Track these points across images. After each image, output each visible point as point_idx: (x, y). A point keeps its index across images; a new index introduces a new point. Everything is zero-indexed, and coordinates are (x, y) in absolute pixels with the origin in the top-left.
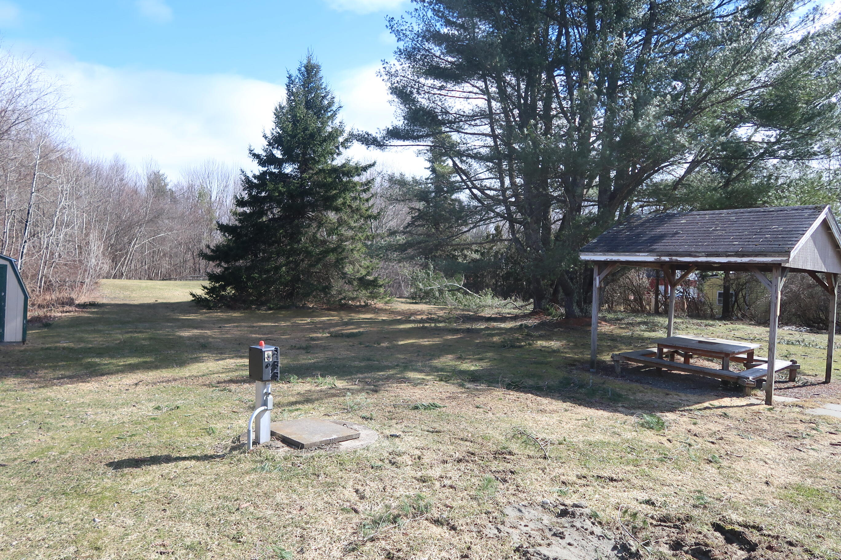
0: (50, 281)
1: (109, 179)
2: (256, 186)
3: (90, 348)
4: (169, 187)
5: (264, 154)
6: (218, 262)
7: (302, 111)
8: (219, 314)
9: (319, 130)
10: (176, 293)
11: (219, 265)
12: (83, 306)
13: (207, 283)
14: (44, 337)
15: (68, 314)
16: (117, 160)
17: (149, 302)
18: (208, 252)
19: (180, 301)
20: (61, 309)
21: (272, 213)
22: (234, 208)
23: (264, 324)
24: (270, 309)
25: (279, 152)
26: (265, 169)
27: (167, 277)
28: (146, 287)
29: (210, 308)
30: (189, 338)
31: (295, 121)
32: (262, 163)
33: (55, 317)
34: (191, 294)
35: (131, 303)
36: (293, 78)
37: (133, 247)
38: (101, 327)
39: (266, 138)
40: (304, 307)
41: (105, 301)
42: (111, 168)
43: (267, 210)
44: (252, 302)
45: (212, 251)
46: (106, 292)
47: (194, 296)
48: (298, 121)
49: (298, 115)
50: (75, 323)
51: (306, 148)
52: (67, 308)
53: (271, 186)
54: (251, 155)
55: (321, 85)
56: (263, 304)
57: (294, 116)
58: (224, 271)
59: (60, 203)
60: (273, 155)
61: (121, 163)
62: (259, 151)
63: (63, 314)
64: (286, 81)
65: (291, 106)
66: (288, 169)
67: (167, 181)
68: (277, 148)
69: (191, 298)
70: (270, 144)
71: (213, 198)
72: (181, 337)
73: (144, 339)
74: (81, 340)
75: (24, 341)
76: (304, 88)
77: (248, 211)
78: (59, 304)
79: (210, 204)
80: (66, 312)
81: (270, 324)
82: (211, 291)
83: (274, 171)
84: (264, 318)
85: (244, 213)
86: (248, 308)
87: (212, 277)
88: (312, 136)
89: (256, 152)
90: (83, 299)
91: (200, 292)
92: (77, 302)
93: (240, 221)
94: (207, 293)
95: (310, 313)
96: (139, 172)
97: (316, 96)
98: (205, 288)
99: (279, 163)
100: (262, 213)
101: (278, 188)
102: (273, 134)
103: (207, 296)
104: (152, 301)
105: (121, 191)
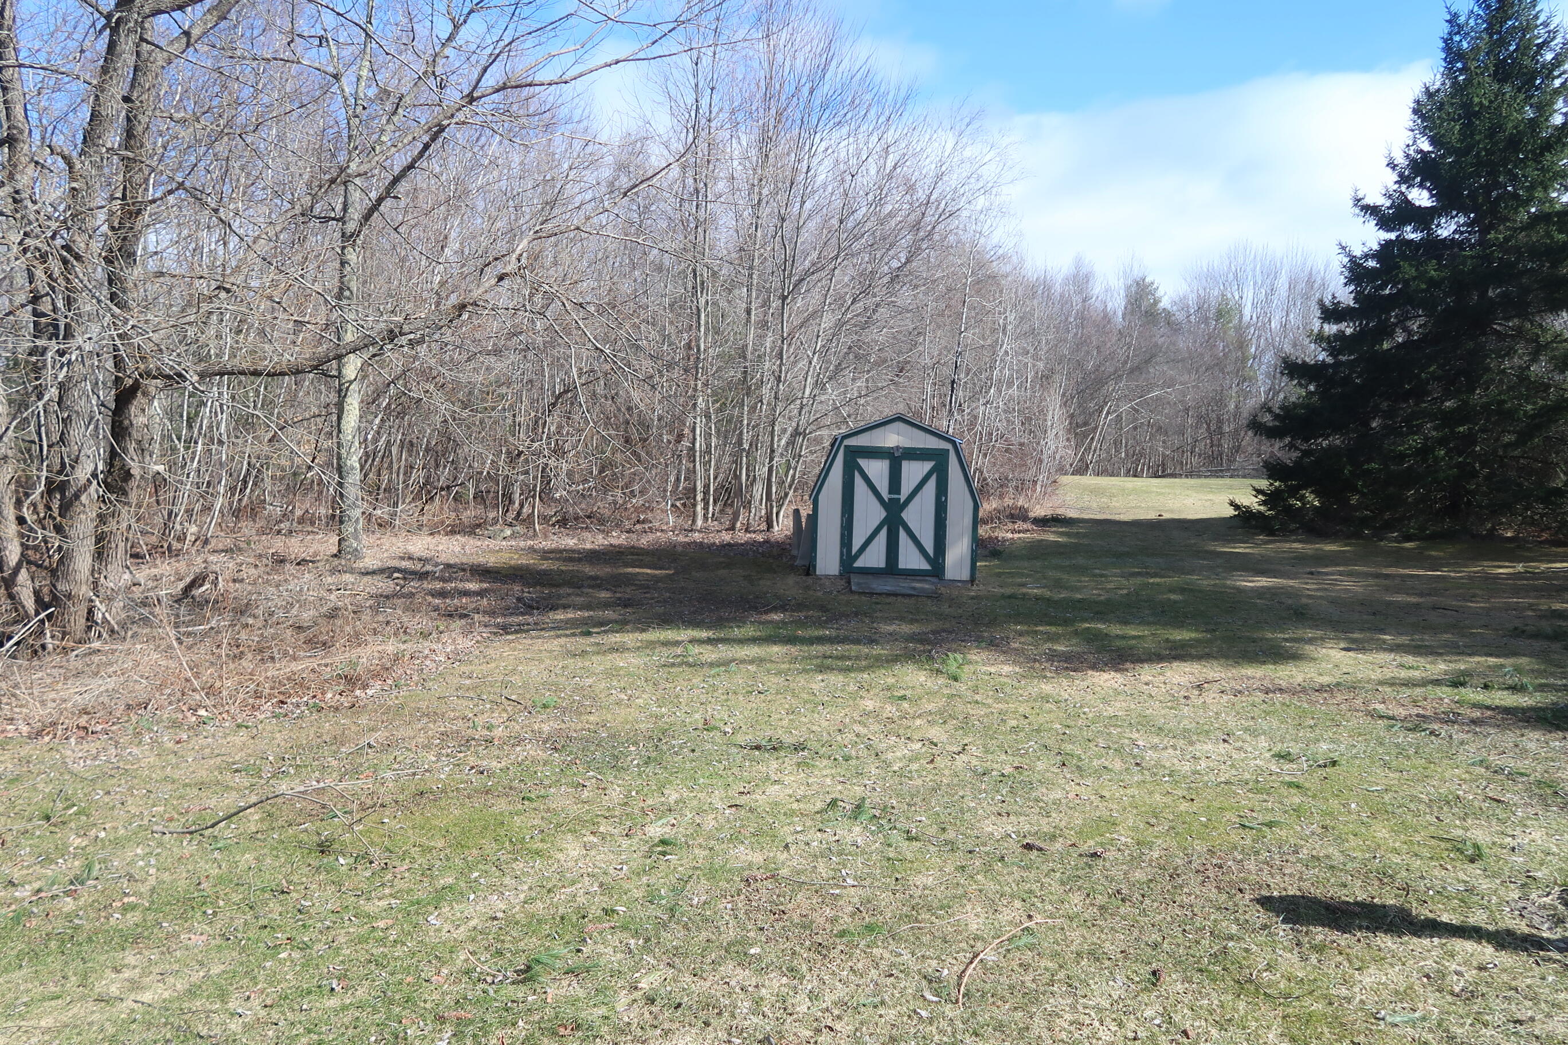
0: (985, 479)
1: (1065, 301)
2: (1372, 273)
3: (1079, 601)
4: (1161, 305)
5: (1388, 203)
6: (1287, 440)
7: (1486, 89)
8: (1295, 545)
9: (1534, 125)
10: (1189, 501)
11: (1292, 446)
12: (1043, 522)
13: (1263, 484)
14: (999, 575)
15: (1021, 535)
16: (1078, 263)
17: (1149, 517)
18: (1267, 418)
19: (1205, 516)
20: (1010, 526)
21: (1405, 329)
22: (1316, 325)
23: (1407, 571)
24: (1408, 538)
25: (1425, 194)
26: (1393, 236)
27: (1160, 472)
28: (1134, 489)
29: (1271, 533)
30: (1260, 592)
31: (1469, 114)
32: (1385, 222)
33: (1004, 540)
34: (1232, 504)
35: (1117, 518)
36: (1462, 20)
37: (1106, 418)
38: (1080, 561)
39: (1394, 168)
40: (1492, 535)
41: (1072, 514)
42: (1066, 280)
43: (1395, 325)
44: (1364, 522)
45: (1277, 417)
46: (1070, 498)
47: (1237, 507)
48: (1477, 114)
49: (1476, 100)
50: (1037, 551)
51: (1493, 174)
52: (1020, 525)
53: (1408, 270)
54: (1357, 210)
55: (1536, 17)
56: (1389, 526)
57: (1467, 106)
58: (1301, 458)
59: (1002, 346)
60: (1408, 202)
61: (1084, 271)
62: (1376, 198)
63: (1016, 536)
64: (1445, 28)
65: (1455, 83)
66: (1446, 229)
67: (1159, 293)
68: (1421, 186)
69: (1230, 512)
70: (1403, 179)
71: (1246, 318)
72: (1240, 590)
73: (1172, 590)
74: (1058, 584)
75: (972, 580)
76: (1491, 37)
77: (1349, 331)
78: (1007, 517)
79: (1240, 329)
80: (1019, 532)
81: (1421, 573)
82: (1271, 498)
83: (1412, 236)
84: (1401, 558)
85: (1340, 336)
86: (1358, 535)
87: (1273, 469)
88: (1514, 143)
89: (1370, 201)
90: (1039, 511)
91: (1250, 501)
92: (1032, 515)
93: (1333, 352)
94: (1264, 503)
95: (1512, 551)
96: (1110, 283)
97: (1523, 48)
98: (1259, 492)
99: (1422, 218)
100: (1385, 331)
101: (1426, 272)
102: (1408, 156)
103: (1262, 508)
104: (1152, 515)
105: (1083, 318)
